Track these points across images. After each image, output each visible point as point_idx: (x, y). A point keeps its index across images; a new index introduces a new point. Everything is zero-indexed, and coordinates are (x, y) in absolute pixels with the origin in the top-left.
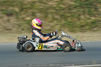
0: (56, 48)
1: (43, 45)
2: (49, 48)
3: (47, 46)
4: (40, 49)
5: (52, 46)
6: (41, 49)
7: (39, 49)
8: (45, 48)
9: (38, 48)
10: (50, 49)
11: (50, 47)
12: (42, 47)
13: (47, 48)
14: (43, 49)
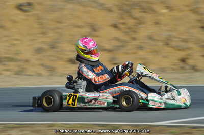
3: (84, 98)
5: (95, 98)
6: (72, 104)
10: (91, 105)
11: (91, 101)
12: (75, 101)
13: (85, 103)
14: (77, 105)
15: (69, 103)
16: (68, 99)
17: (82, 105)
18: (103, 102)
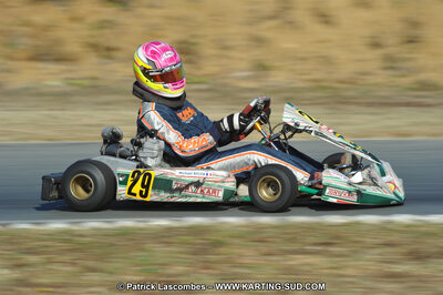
0: (221, 194)
1: (150, 175)
2: (180, 190)
3: (170, 181)
4: (138, 198)
5: (196, 180)
6: (141, 195)
7: (135, 195)
8: (162, 194)
9: (130, 192)
10: (186, 196)
11: (187, 187)
12: (147, 187)
13: (171, 191)
14: (152, 196)
15: (133, 191)
16: (129, 183)
17: (163, 196)
18: (214, 191)
